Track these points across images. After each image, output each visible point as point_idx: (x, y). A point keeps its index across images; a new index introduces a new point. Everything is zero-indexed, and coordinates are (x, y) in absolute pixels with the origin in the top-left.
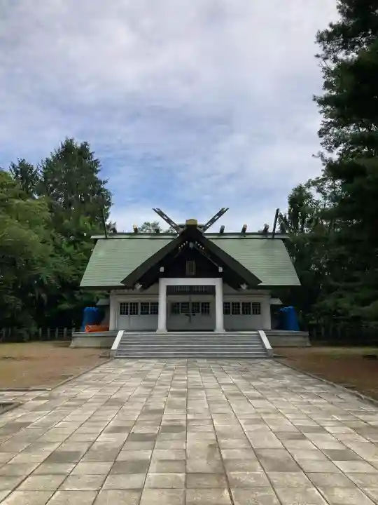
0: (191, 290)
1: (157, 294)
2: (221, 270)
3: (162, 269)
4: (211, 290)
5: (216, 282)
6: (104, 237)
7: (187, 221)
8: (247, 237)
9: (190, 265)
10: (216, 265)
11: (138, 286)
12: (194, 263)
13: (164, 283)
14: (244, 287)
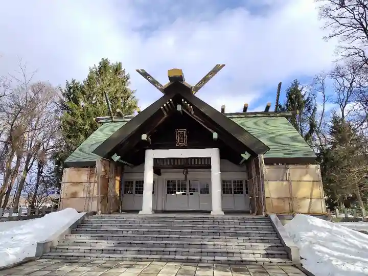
1: (142, 172)
2: (215, 135)
3: (144, 137)
4: (205, 164)
5: (213, 154)
9: (181, 133)
10: (210, 130)
11: (116, 158)
12: (185, 131)
13: (151, 155)
14: (246, 156)
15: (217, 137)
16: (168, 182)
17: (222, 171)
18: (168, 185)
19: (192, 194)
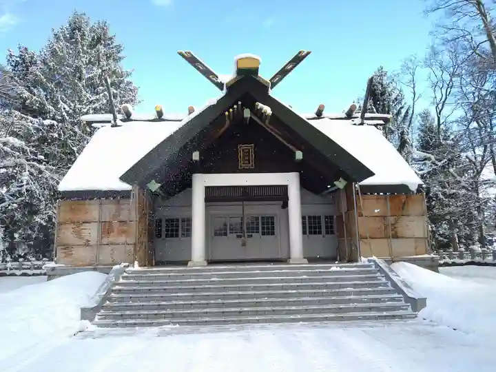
0: (246, 194)
1: (189, 205)
2: (299, 155)
3: (196, 156)
4: (280, 194)
9: (245, 149)
10: (291, 147)
11: (154, 186)
12: (251, 147)
13: (202, 182)
14: (340, 184)
15: (301, 157)
19: (251, 236)
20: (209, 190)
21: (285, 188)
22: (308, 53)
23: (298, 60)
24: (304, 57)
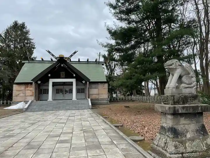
0: (64, 84)
1: (48, 86)
2: (74, 75)
3: (49, 75)
4: (71, 84)
5: (74, 81)
6: (28, 62)
7: (59, 55)
8: (89, 63)
9: (63, 74)
11: (39, 82)
12: (64, 73)
13: (51, 81)
14: (84, 82)
16: (57, 89)
17: (77, 85)
18: (57, 91)
19: (66, 94)
20: (53, 83)
21: (72, 82)
22: (78, 51)
23: (75, 53)
24: (76, 52)
